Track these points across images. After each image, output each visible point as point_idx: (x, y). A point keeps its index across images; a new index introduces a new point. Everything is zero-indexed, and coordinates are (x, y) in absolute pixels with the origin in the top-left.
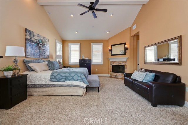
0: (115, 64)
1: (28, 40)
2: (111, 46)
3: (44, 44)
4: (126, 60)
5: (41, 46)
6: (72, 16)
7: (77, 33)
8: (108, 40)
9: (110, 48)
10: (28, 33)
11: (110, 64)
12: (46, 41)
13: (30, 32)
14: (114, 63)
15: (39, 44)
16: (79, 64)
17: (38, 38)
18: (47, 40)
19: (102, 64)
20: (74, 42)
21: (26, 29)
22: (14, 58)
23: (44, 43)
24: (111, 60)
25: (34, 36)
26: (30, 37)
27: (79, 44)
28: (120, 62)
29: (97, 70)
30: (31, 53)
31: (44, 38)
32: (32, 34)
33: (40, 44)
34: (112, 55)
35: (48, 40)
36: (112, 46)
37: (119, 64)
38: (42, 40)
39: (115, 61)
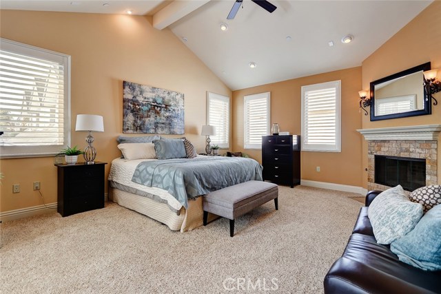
0: (384, 151)
1: (129, 100)
2: (368, 88)
3: (170, 106)
4: (430, 137)
5: (160, 110)
6: (223, 28)
7: (252, 66)
8: (361, 67)
9: (365, 94)
10: (127, 89)
11: (366, 150)
12: (174, 99)
13: (132, 87)
14: (383, 149)
15: (155, 106)
16: (261, 148)
17: (154, 94)
18: (178, 97)
19: (338, 149)
20: (256, 90)
21: (124, 82)
22: (88, 134)
23: (170, 103)
24: (367, 138)
25: (141, 93)
26: (132, 94)
27: (267, 95)
28: (405, 146)
29: (318, 169)
30: (134, 125)
31: (169, 93)
32: (137, 89)
33: (158, 107)
34: (374, 119)
35: (183, 96)
36: (373, 85)
37: (401, 151)
38: (163, 99)
39: (384, 141)
